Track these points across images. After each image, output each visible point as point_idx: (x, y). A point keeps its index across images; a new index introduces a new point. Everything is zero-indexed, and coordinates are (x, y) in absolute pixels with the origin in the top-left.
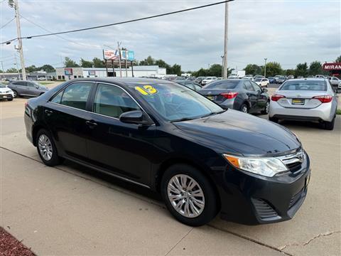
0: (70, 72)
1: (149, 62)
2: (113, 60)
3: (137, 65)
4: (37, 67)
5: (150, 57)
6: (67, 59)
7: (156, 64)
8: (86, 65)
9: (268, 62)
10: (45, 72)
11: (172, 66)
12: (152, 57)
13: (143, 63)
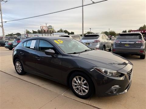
0: (27, 36)
1: (61, 31)
2: (45, 31)
3: (56, 32)
4: (14, 34)
5: (61, 29)
6: (26, 30)
7: (64, 32)
8: (34, 32)
9: (110, 30)
10: (17, 36)
11: (70, 33)
12: (62, 29)
13: (58, 31)
